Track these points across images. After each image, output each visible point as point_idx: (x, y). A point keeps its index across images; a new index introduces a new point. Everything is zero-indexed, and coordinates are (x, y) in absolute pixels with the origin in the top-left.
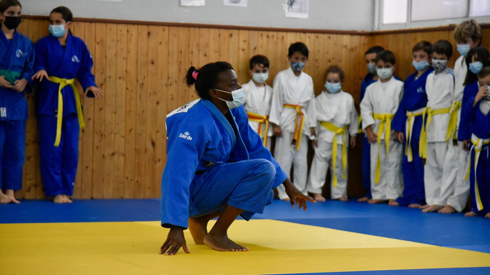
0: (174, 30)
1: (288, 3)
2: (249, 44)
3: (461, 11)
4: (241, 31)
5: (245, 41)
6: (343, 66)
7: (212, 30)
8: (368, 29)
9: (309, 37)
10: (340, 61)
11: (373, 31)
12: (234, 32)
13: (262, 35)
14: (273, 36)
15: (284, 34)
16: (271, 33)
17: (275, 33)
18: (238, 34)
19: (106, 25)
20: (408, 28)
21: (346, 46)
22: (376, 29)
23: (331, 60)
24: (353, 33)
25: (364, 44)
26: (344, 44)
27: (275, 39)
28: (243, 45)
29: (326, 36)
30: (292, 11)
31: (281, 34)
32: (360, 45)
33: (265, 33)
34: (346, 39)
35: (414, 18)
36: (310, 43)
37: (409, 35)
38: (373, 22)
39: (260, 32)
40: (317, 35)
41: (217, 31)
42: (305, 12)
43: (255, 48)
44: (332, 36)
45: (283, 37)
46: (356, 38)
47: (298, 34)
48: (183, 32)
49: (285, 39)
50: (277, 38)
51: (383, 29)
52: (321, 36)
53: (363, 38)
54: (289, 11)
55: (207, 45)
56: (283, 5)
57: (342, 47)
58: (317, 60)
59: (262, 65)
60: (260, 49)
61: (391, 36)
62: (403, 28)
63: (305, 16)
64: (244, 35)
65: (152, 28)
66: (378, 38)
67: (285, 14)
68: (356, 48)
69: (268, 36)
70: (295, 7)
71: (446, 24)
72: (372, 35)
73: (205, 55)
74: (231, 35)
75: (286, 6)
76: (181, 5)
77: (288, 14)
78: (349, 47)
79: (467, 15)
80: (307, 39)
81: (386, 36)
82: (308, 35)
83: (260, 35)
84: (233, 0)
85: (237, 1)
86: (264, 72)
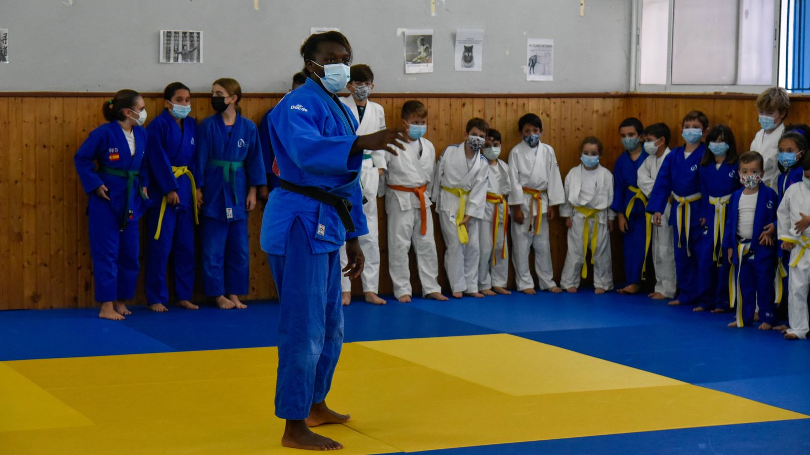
0: (398, 101)
1: (529, 65)
2: (484, 114)
3: (727, 77)
4: (476, 100)
5: (480, 111)
6: (594, 133)
7: (442, 100)
8: (623, 90)
9: (554, 103)
10: (591, 129)
11: (629, 93)
12: (468, 101)
13: (499, 103)
14: (513, 104)
15: (525, 100)
16: (509, 101)
17: (514, 100)
18: (472, 103)
20: (668, 92)
21: (597, 111)
22: (632, 90)
23: (580, 128)
24: (605, 96)
25: (618, 108)
26: (595, 109)
27: (515, 107)
29: (574, 100)
30: (534, 74)
31: (521, 101)
32: (614, 109)
33: (503, 101)
34: (597, 104)
35: (675, 80)
36: (556, 109)
37: (669, 100)
38: (629, 82)
39: (497, 100)
40: (563, 99)
41: (447, 100)
42: (549, 74)
43: (492, 119)
44: (580, 100)
45: (524, 104)
46: (608, 100)
47: (542, 100)
49: (526, 106)
50: (517, 105)
51: (641, 91)
52: (568, 100)
53: (617, 100)
54: (530, 74)
55: (437, 117)
56: (523, 67)
57: (593, 112)
58: (563, 129)
60: (497, 119)
61: (649, 100)
62: (662, 92)
63: (550, 78)
64: (478, 102)
66: (634, 100)
67: (526, 77)
68: (609, 112)
69: (506, 105)
70: (537, 66)
71: (711, 91)
72: (628, 97)
73: (435, 129)
74: (464, 105)
75: (527, 69)
76: (407, 72)
77: (530, 78)
78: (601, 112)
79: (735, 83)
80: (552, 104)
81: (643, 100)
82: (553, 100)
83: (497, 104)
84: (466, 64)
85: (470, 64)
86: (495, 145)
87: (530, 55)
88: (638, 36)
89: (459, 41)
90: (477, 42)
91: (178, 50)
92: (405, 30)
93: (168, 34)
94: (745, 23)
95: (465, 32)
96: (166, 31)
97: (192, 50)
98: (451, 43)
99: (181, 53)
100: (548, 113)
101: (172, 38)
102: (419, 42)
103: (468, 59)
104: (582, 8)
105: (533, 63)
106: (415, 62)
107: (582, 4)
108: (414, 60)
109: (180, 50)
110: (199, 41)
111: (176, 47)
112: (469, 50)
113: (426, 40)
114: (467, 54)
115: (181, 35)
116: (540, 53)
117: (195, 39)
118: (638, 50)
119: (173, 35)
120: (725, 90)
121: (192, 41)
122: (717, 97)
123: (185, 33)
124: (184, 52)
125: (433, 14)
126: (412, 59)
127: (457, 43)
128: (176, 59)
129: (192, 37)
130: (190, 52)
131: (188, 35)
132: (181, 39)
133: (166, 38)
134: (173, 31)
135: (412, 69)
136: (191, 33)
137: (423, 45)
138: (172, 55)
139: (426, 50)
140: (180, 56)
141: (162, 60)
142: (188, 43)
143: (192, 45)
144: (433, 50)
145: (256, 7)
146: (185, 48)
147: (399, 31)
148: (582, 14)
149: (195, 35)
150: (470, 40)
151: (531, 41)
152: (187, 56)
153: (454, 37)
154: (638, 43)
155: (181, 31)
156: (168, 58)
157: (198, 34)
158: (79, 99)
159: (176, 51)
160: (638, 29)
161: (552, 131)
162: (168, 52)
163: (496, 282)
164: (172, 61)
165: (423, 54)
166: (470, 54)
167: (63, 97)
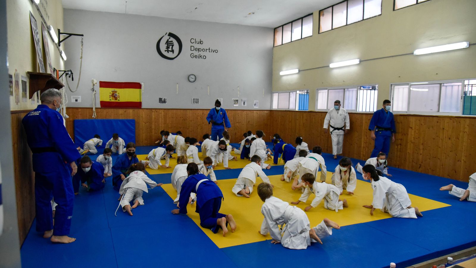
0: (232, 111)
3: (288, 108)
7: (240, 111)
8: (270, 110)
10: (264, 116)
12: (244, 111)
16: (251, 111)
20: (278, 110)
28: (246, 113)
31: (253, 111)
34: (266, 112)
35: (279, 108)
36: (259, 112)
38: (271, 108)
39: (249, 111)
44: (263, 111)
46: (268, 111)
47: (256, 111)
48: (234, 111)
51: (273, 110)
52: (261, 111)
53: (269, 112)
55: (239, 114)
61: (274, 111)
62: (276, 110)
63: (258, 107)
64: (246, 111)
65: (228, 111)
70: (256, 105)
71: (285, 110)
75: (254, 106)
77: (255, 107)
79: (289, 109)
87: (254, 103)
88: (273, 100)
90: (246, 101)
93: (194, 99)
94: (290, 99)
95: (244, 99)
98: (241, 101)
100: (257, 113)
103: (244, 104)
104: (263, 95)
105: (255, 105)
112: (244, 102)
113: (237, 101)
116: (256, 103)
118: (273, 103)
120: (287, 110)
122: (286, 111)
125: (238, 96)
129: (198, 100)
130: (197, 102)
132: (196, 100)
135: (235, 105)
144: (238, 102)
145: (209, 94)
147: (233, 99)
150: (244, 101)
151: (255, 101)
153: (242, 100)
156: (194, 103)
159: (195, 102)
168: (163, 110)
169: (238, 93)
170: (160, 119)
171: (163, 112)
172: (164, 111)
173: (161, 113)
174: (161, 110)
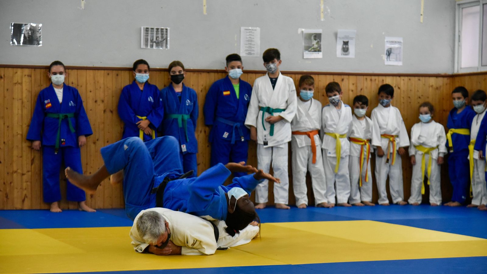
1: (386, 54)
2: (356, 86)
4: (351, 77)
5: (353, 84)
6: (430, 100)
7: (328, 77)
8: (450, 72)
9: (403, 80)
10: (428, 97)
11: (453, 74)
12: (345, 77)
13: (366, 79)
14: (375, 80)
15: (384, 78)
16: (373, 78)
17: (376, 78)
18: (348, 79)
19: (248, 75)
20: (479, 71)
21: (432, 86)
22: (456, 72)
23: (421, 97)
24: (437, 76)
25: (446, 84)
26: (431, 84)
27: (377, 82)
28: (352, 87)
29: (417, 78)
30: (390, 60)
31: (381, 78)
32: (443, 84)
33: (369, 78)
34: (432, 81)
36: (404, 84)
37: (480, 76)
38: (453, 66)
39: (365, 77)
40: (409, 78)
41: (332, 76)
42: (400, 61)
43: (361, 89)
44: (421, 78)
45: (383, 80)
46: (440, 79)
47: (395, 78)
50: (378, 81)
51: (461, 72)
52: (412, 78)
53: (445, 79)
54: (387, 60)
56: (382, 55)
57: (429, 87)
58: (409, 97)
59: (361, 103)
60: (365, 90)
61: (467, 78)
62: (475, 71)
63: (400, 64)
64: (352, 79)
66: (457, 79)
67: (384, 63)
68: (440, 87)
69: (371, 80)
70: (392, 55)
72: (453, 77)
74: (343, 80)
75: (385, 57)
76: (305, 58)
77: (387, 63)
78: (435, 86)
80: (402, 82)
81: (462, 78)
82: (402, 78)
83: (365, 79)
84: (344, 53)
85: (347, 53)
86: (362, 108)
87: (387, 47)
88: (459, 36)
89: (340, 37)
90: (352, 39)
91: (153, 40)
92: (303, 30)
93: (147, 30)
95: (343, 31)
96: (145, 27)
97: (162, 40)
98: (334, 38)
99: (155, 42)
100: (399, 86)
101: (150, 32)
102: (313, 38)
103: (345, 50)
104: (422, 17)
105: (389, 53)
106: (310, 51)
107: (421, 15)
108: (310, 49)
109: (155, 40)
110: (167, 34)
111: (152, 38)
112: (346, 43)
113: (318, 37)
114: (345, 46)
115: (155, 30)
116: (394, 47)
117: (165, 33)
118: (459, 45)
119: (150, 30)
121: (162, 34)
123: (158, 29)
124: (157, 42)
125: (322, 20)
126: (308, 48)
127: (338, 39)
128: (152, 46)
129: (163, 32)
130: (161, 41)
131: (160, 30)
132: (155, 33)
133: (145, 32)
134: (150, 27)
135: (308, 55)
136: (162, 29)
137: (315, 40)
138: (149, 43)
139: (318, 43)
140: (154, 44)
141: (143, 46)
142: (160, 35)
143: (162, 37)
144: (322, 43)
145: (205, 13)
146: (158, 38)
147: (300, 31)
148: (422, 21)
149: (165, 30)
150: (347, 37)
151: (387, 39)
152: (158, 44)
153: (336, 35)
154: (459, 41)
155: (155, 27)
156: (147, 45)
157: (167, 29)
158: (88, 71)
159: (152, 41)
160: (459, 31)
161: (402, 99)
162: (147, 40)
163: (364, 198)
164: (149, 47)
165: (316, 46)
166: (347, 46)
167: (77, 69)
168: (27, 71)
169: (322, 7)
170: (17, 104)
171: (26, 80)
172: (30, 76)
173: (21, 84)
174: (19, 71)
